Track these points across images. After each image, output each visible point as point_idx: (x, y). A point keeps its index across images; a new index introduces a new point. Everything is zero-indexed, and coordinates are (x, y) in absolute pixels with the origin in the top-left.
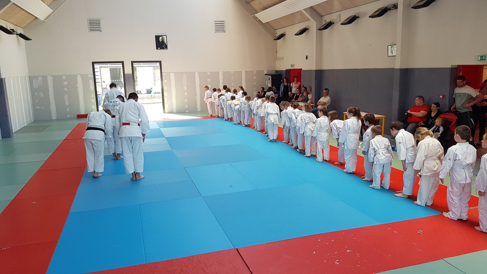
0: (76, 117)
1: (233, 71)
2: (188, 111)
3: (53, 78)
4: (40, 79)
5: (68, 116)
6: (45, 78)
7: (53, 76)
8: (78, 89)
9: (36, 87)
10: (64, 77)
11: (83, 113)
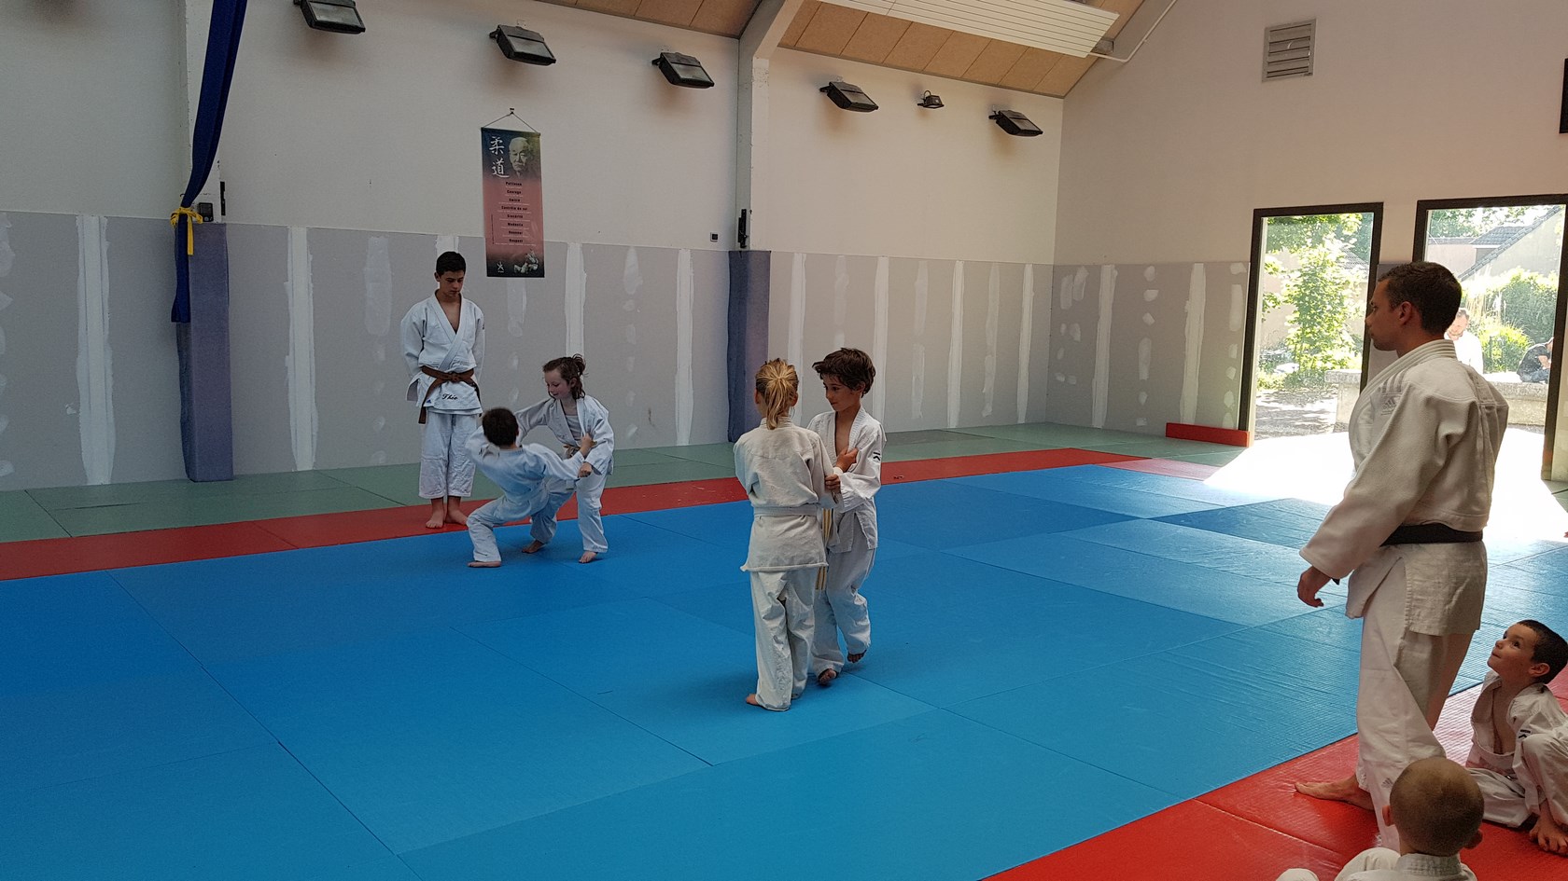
3: (1116, 273)
4: (1081, 275)
5: (1141, 423)
6: (1095, 271)
7: (1118, 267)
8: (1187, 319)
9: (1065, 303)
10: (1150, 271)
11: (1188, 418)
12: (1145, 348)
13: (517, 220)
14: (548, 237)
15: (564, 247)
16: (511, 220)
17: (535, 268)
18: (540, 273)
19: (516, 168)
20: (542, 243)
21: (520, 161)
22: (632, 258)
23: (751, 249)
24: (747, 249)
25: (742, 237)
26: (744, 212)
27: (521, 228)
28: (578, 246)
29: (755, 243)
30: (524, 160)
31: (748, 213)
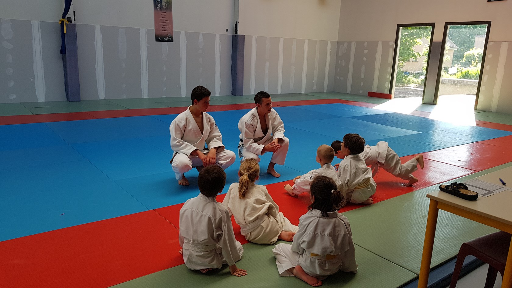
4: (346, 45)
5: (361, 92)
6: (350, 44)
7: (356, 42)
8: (376, 59)
9: (340, 54)
10: (366, 44)
11: (375, 90)
12: (363, 68)
13: (165, 24)
14: (175, 29)
15: (179, 33)
16: (163, 24)
17: (171, 39)
18: (172, 41)
19: (164, 7)
20: (173, 31)
21: (165, 5)
22: (201, 37)
23: (239, 34)
24: (237, 34)
25: (236, 30)
26: (236, 22)
27: (166, 26)
28: (184, 32)
29: (240, 32)
30: (167, 5)
31: (238, 23)
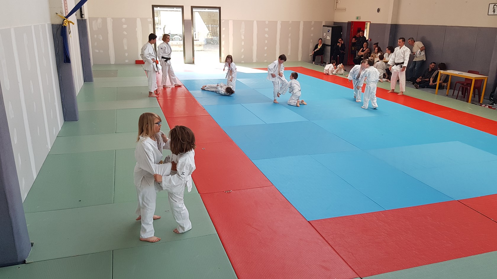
0: (134, 62)
1: (292, 21)
2: (243, 62)
3: (112, 20)
4: (100, 21)
5: (127, 61)
6: (104, 20)
7: (112, 18)
8: (137, 33)
9: (95, 29)
10: (124, 20)
12: (125, 41)
24: (83, 19)
29: (85, 17)
